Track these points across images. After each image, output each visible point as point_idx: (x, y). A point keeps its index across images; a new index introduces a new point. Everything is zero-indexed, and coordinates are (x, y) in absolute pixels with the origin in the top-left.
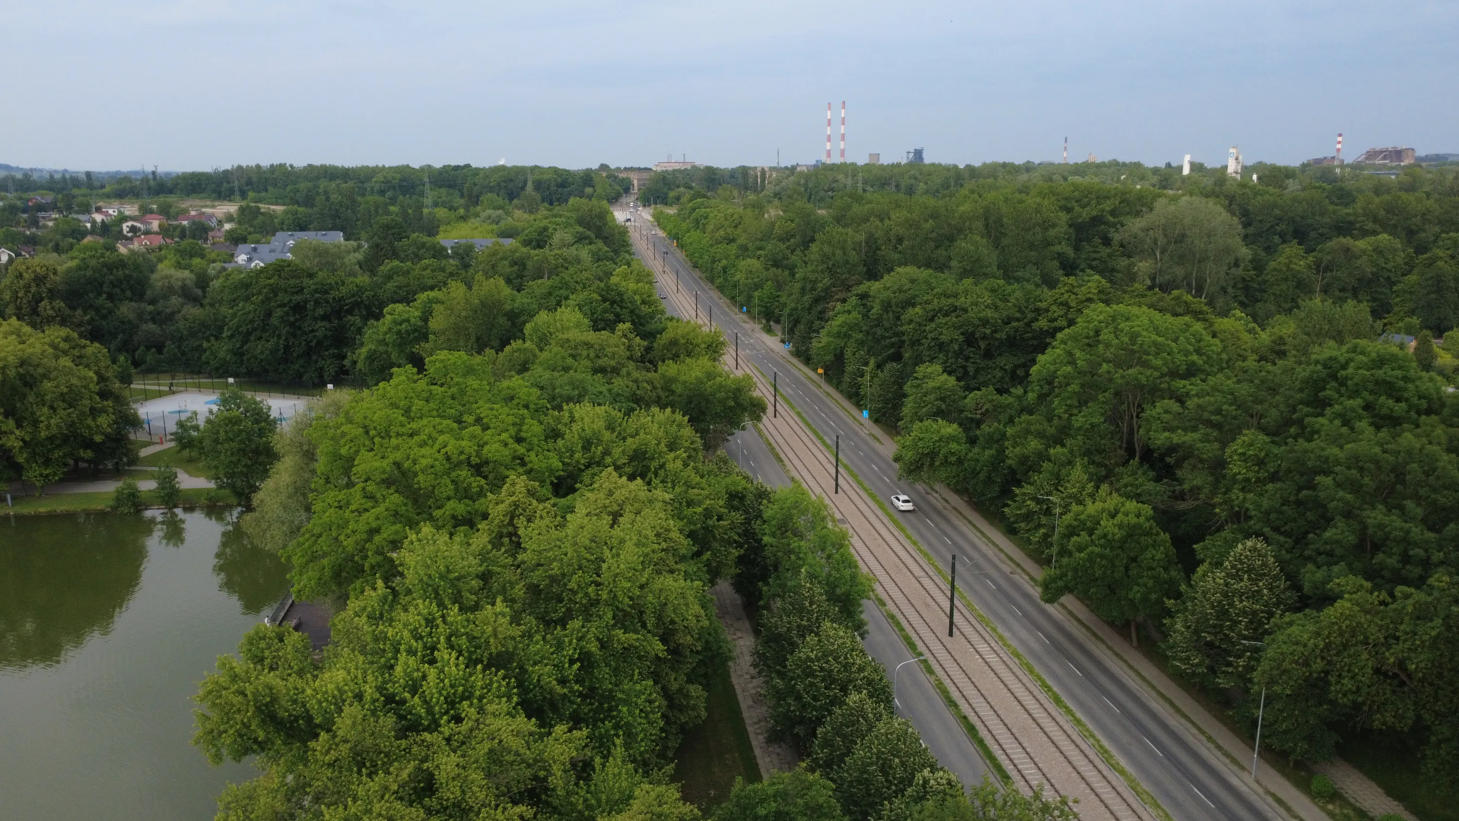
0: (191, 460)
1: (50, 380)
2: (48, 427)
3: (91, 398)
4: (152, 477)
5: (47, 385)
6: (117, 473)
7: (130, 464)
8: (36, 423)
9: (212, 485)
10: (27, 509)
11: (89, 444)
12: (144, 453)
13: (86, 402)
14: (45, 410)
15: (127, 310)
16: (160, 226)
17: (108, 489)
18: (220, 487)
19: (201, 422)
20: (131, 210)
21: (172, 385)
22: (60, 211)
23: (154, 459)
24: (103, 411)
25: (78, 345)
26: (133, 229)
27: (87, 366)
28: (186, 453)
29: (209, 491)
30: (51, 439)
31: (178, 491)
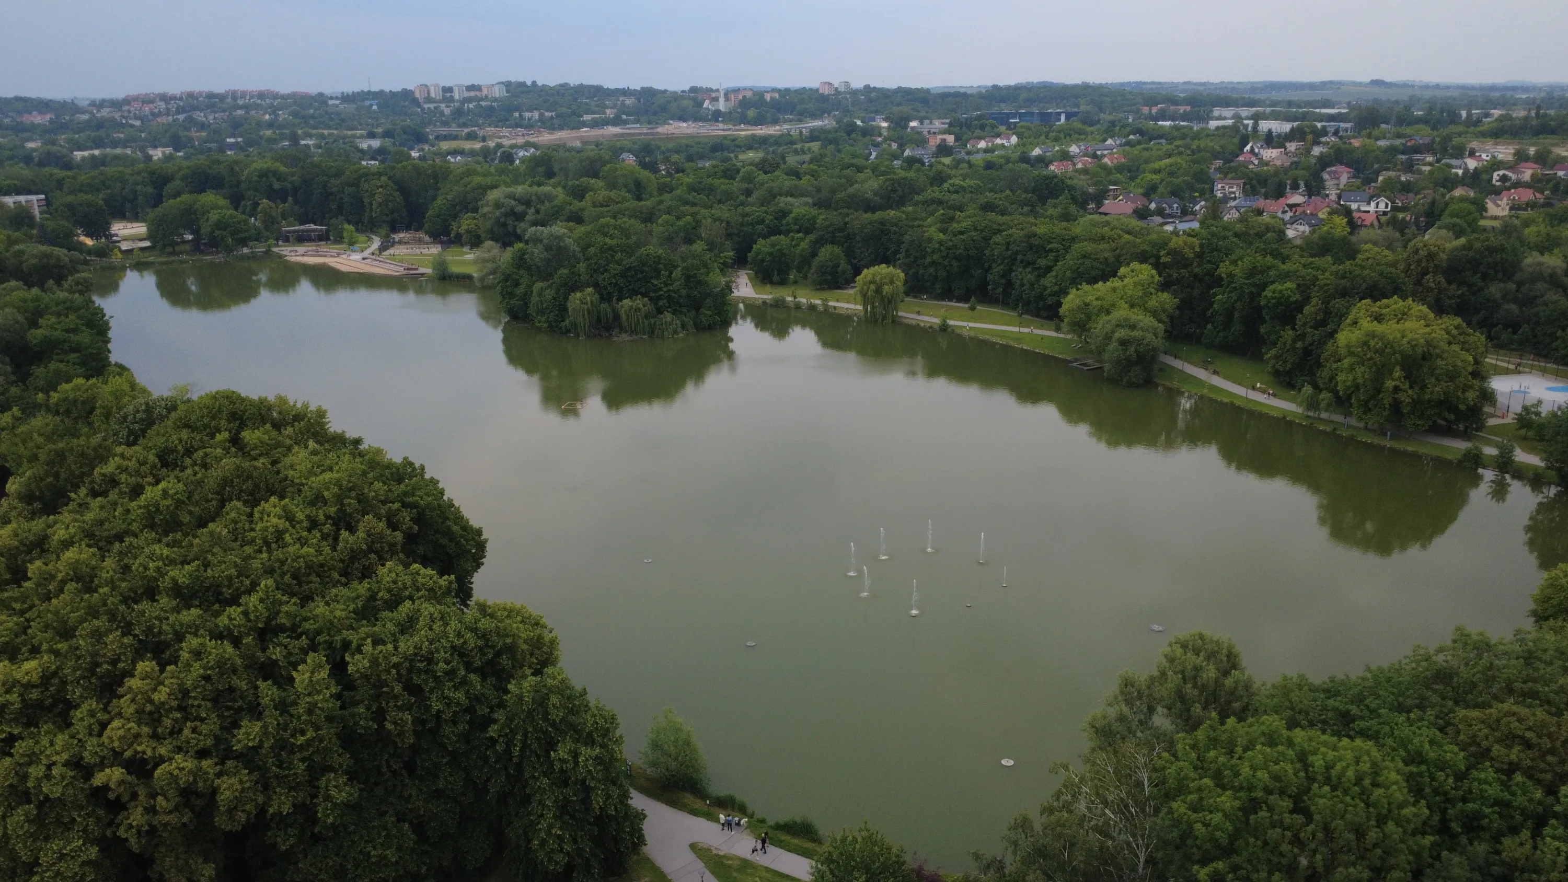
0: (1525, 438)
1: (1443, 359)
2: (1432, 393)
3: (1465, 377)
4: (1496, 445)
5: (1439, 362)
6: (1465, 435)
7: (1477, 430)
8: (1424, 387)
9: (1542, 464)
10: (1399, 445)
11: (1454, 409)
12: (1492, 422)
13: (1462, 379)
14: (1433, 380)
15: (1495, 290)
16: (1532, 176)
17: (1461, 446)
18: (1548, 468)
19: (1544, 410)
20: (1505, 152)
21: (1519, 365)
22: (1434, 154)
23: (1496, 430)
24: (1471, 387)
25: (1464, 333)
26: (1504, 179)
27: (1468, 350)
28: (1523, 432)
29: (1536, 468)
30: (1429, 401)
31: (1513, 461)
